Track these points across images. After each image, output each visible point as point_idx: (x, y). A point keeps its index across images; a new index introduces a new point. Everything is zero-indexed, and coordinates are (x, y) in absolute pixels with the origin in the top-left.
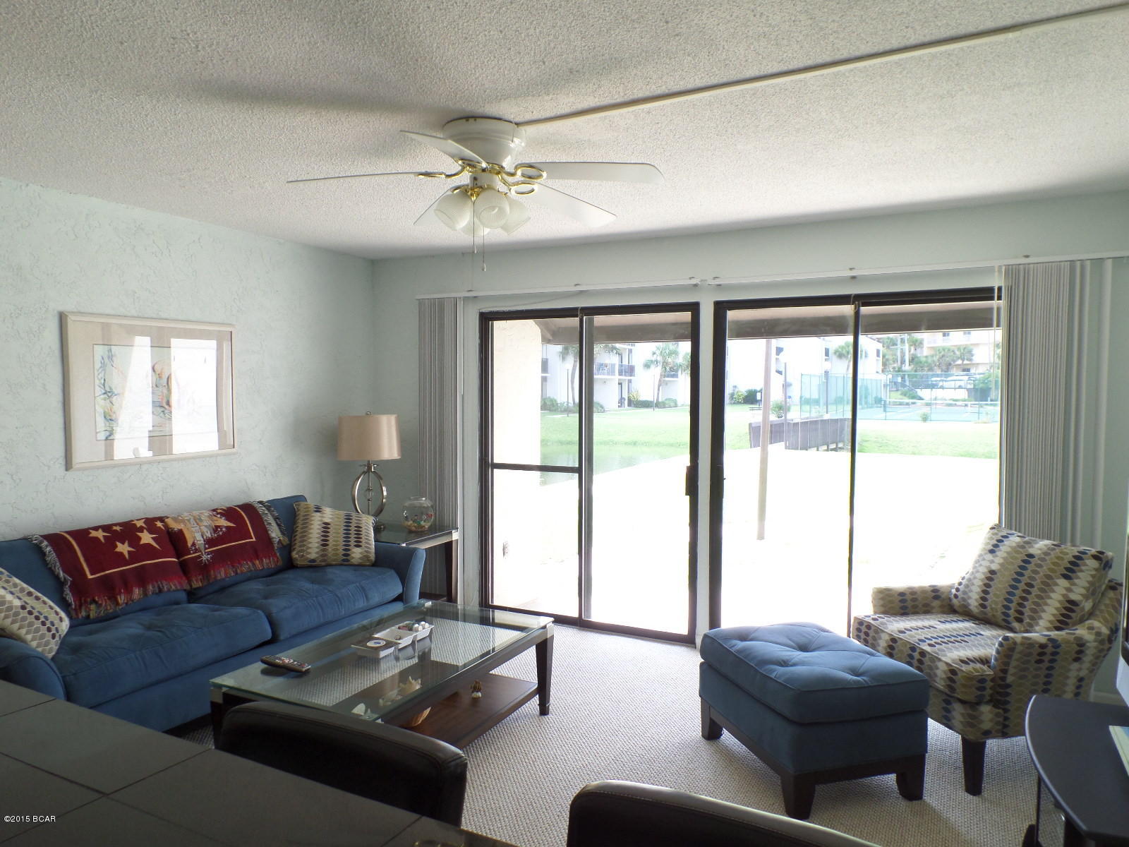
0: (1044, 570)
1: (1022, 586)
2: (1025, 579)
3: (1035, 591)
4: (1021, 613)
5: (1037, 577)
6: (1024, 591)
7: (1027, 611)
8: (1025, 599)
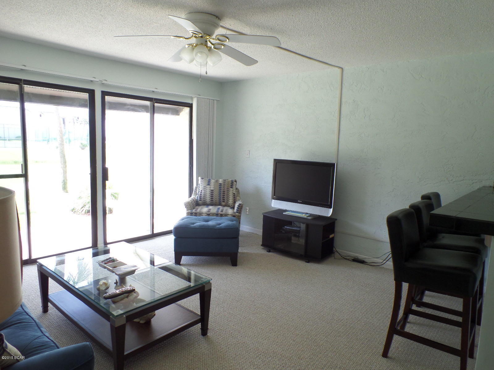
0: (226, 187)
1: (222, 192)
2: (222, 190)
3: (226, 193)
4: (224, 200)
5: (225, 189)
6: (223, 193)
7: (226, 199)
8: (224, 196)
